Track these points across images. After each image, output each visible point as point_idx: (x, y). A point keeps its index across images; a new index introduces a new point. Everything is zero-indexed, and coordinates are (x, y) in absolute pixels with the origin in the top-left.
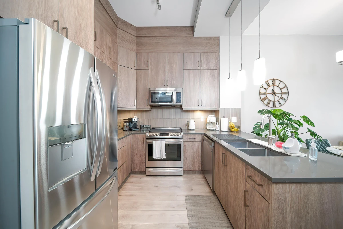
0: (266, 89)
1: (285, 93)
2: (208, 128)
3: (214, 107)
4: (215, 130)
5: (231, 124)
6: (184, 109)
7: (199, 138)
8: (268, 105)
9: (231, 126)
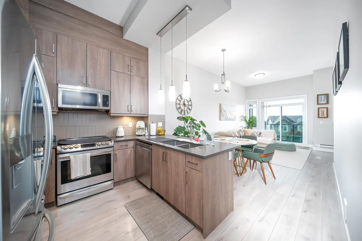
0: (180, 101)
1: (190, 105)
2: (137, 133)
3: (143, 113)
4: (145, 135)
5: (159, 128)
6: (111, 115)
7: (131, 144)
8: (181, 113)
9: (159, 131)
